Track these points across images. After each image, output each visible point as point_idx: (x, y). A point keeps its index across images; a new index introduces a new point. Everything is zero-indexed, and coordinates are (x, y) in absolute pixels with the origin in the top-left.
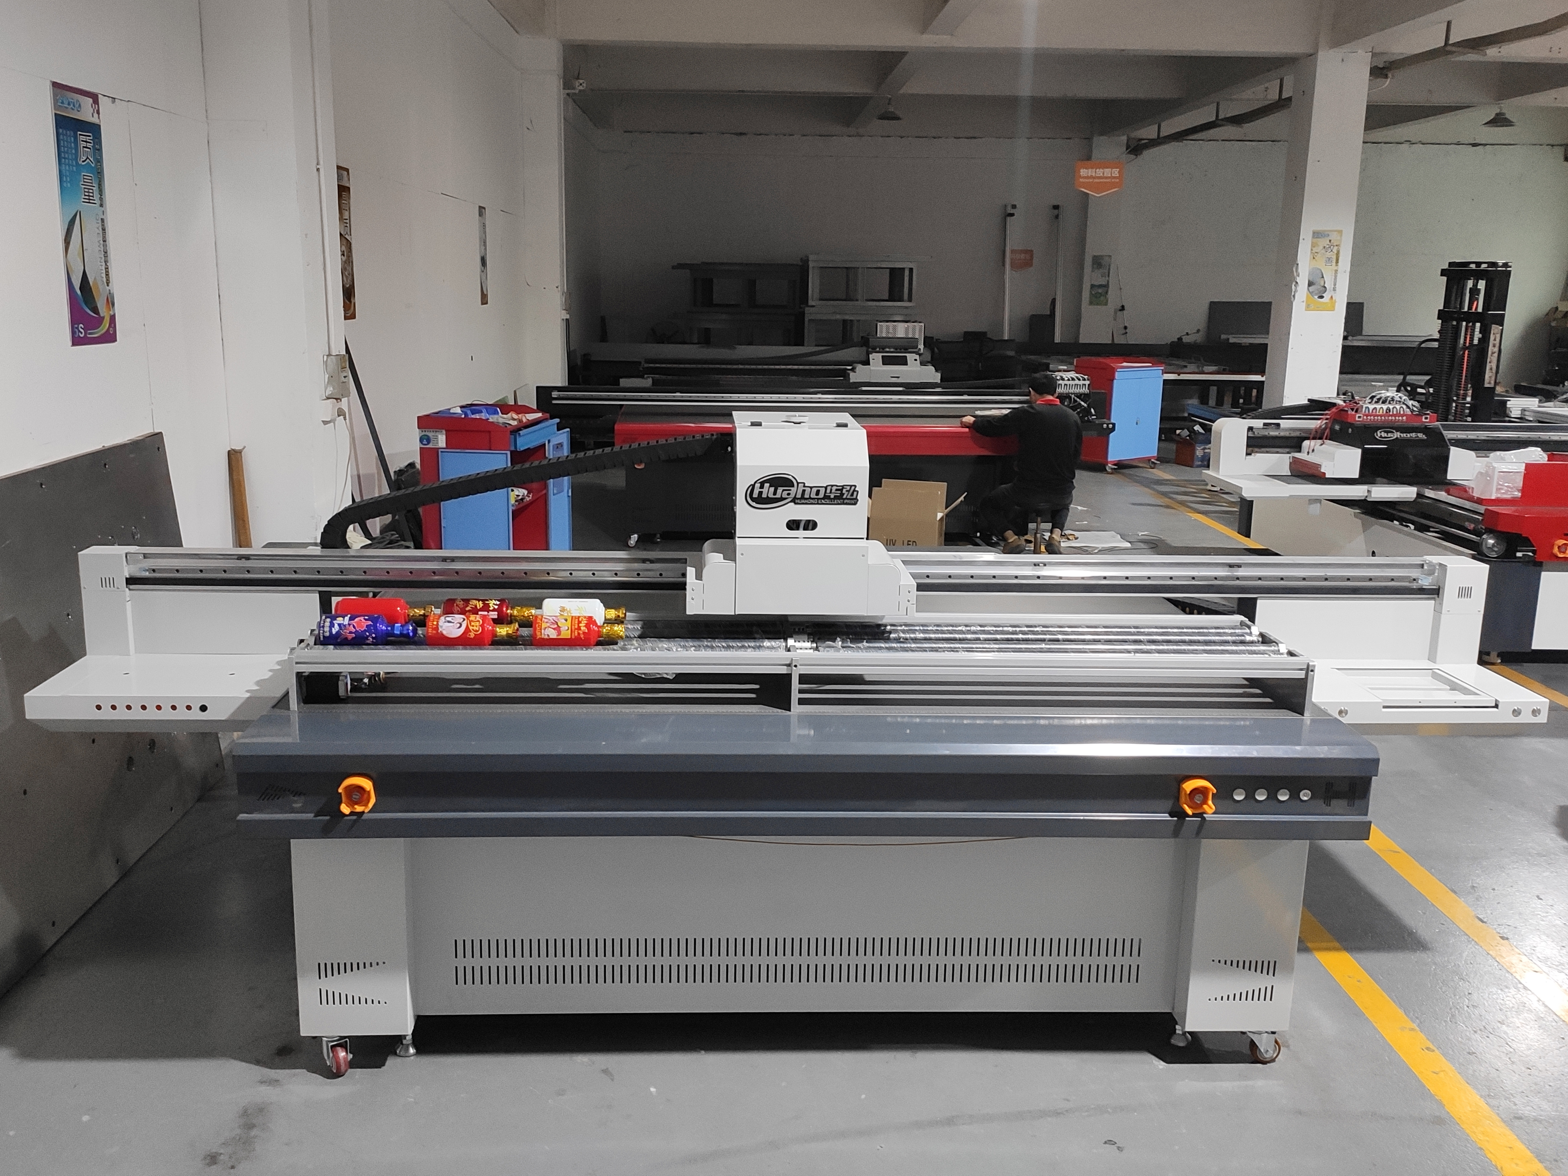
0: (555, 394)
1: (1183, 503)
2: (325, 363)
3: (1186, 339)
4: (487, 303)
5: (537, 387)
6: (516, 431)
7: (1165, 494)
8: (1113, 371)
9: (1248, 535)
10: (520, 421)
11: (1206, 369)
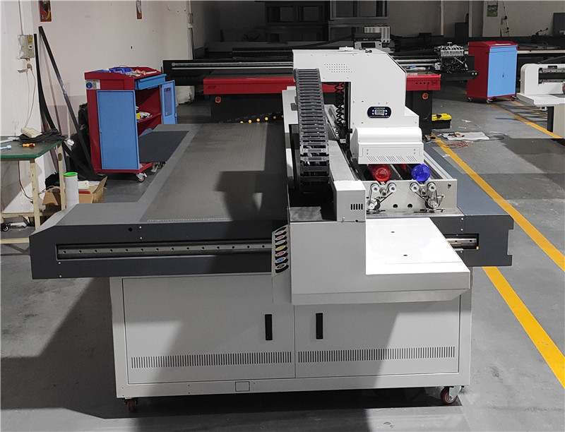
0: (173, 64)
1: (524, 118)
2: (19, 39)
3: (540, 34)
4: (141, 18)
5: (164, 61)
6: (137, 80)
7: (516, 113)
8: (489, 48)
9: (552, 131)
10: (143, 74)
11: (548, 48)
